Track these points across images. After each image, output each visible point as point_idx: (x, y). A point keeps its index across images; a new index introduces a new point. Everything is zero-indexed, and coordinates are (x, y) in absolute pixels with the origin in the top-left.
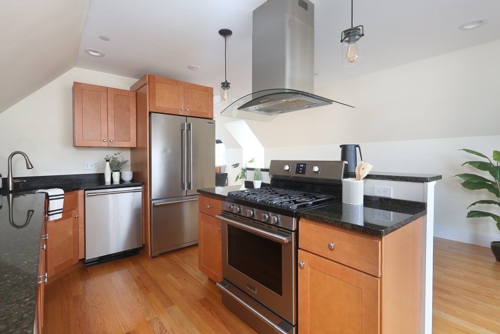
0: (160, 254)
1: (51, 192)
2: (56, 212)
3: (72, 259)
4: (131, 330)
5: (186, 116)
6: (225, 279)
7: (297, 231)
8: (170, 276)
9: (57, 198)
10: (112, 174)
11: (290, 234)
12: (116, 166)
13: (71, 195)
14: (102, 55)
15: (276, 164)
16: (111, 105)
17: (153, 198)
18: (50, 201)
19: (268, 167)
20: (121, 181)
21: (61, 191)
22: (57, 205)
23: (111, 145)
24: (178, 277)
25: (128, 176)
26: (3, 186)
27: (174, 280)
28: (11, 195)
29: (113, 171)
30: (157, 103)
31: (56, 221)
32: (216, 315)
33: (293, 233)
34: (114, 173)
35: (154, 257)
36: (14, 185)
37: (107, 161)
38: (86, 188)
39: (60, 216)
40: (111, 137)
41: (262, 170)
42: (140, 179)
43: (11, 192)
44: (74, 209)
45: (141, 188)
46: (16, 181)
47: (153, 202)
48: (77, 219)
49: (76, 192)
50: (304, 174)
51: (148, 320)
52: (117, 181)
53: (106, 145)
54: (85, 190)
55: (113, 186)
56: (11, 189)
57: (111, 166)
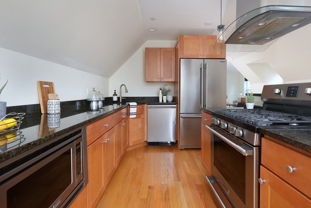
0: (185, 149)
1: (131, 104)
2: (133, 114)
3: (140, 140)
4: (152, 185)
5: (204, 59)
6: (212, 176)
7: (259, 147)
8: (185, 163)
9: (134, 107)
10: (163, 97)
11: (252, 148)
12: (165, 93)
13: (140, 106)
14: (156, 30)
15: (268, 89)
16: (162, 58)
17: (181, 113)
18: (130, 108)
19: (260, 92)
20: (167, 101)
21: (135, 104)
22: (133, 110)
23: (162, 80)
24: (189, 166)
25: (170, 99)
26: (118, 100)
27: (187, 166)
28: (121, 104)
29: (164, 95)
30: (184, 52)
31: (133, 118)
32: (203, 199)
33: (255, 148)
34: (164, 96)
35: (181, 150)
36: (122, 99)
37: (160, 89)
38: (148, 103)
39: (135, 116)
40: (162, 76)
41: (255, 95)
42: (175, 101)
43: (121, 103)
44: (142, 114)
45: (175, 105)
46: (123, 98)
47: (181, 115)
48: (143, 119)
49: (143, 105)
50: (295, 97)
51: (162, 184)
52: (165, 101)
53: (159, 80)
54: (148, 104)
55: (163, 103)
56: (121, 102)
57: (162, 93)
